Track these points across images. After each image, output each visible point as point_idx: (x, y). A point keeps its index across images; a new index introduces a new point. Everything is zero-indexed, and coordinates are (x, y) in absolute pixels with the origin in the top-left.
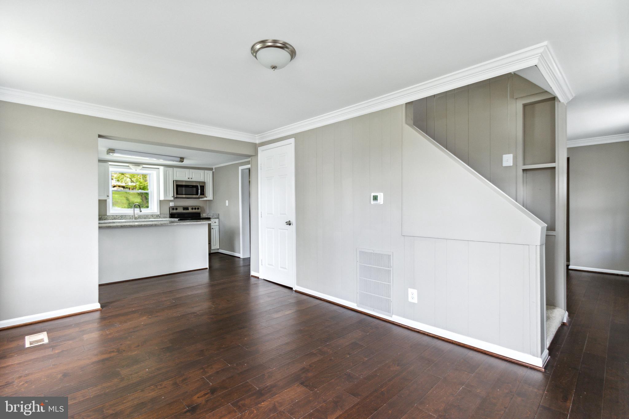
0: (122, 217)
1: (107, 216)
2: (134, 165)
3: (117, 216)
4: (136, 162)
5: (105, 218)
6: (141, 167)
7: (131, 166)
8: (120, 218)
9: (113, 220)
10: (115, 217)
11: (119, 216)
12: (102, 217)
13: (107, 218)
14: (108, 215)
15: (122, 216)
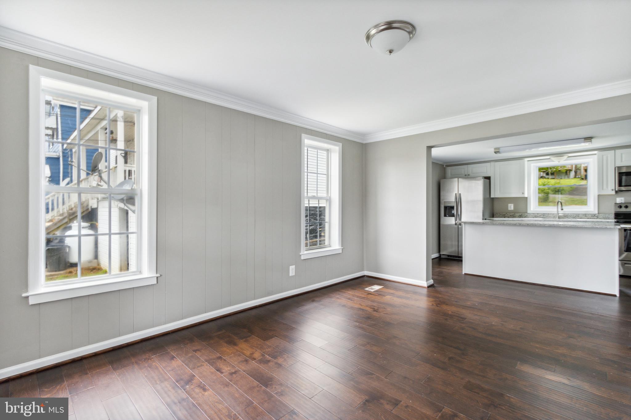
0: (544, 216)
1: (527, 214)
2: (555, 156)
3: (538, 214)
4: (567, 152)
5: (525, 216)
6: (565, 157)
7: (553, 158)
8: (542, 216)
9: (533, 218)
10: (536, 215)
11: (541, 214)
12: (522, 214)
13: (527, 216)
14: (528, 212)
15: (544, 214)
